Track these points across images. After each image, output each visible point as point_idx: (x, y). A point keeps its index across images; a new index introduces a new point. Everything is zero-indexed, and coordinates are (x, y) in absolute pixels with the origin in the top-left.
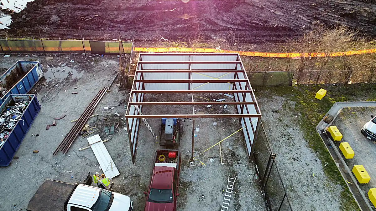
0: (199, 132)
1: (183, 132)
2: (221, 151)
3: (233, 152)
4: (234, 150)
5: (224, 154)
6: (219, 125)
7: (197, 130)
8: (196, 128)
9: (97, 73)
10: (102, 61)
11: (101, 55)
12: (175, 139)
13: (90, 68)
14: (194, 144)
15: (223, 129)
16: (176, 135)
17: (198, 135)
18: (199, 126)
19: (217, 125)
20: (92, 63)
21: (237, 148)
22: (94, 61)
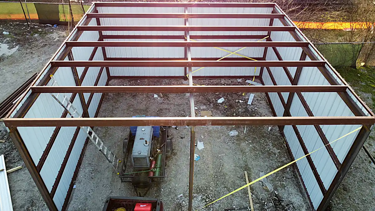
0: (203, 151)
1: (173, 150)
2: (250, 194)
3: (276, 196)
4: (277, 190)
5: (257, 201)
6: (242, 136)
7: (200, 146)
8: (198, 142)
9: (39, 49)
10: (52, 33)
11: (53, 25)
12: (154, 168)
13: (29, 42)
14: (194, 178)
15: (250, 143)
16: (156, 159)
17: (201, 157)
18: (203, 137)
19: (238, 136)
20: (36, 35)
21: (283, 187)
22: (40, 33)
